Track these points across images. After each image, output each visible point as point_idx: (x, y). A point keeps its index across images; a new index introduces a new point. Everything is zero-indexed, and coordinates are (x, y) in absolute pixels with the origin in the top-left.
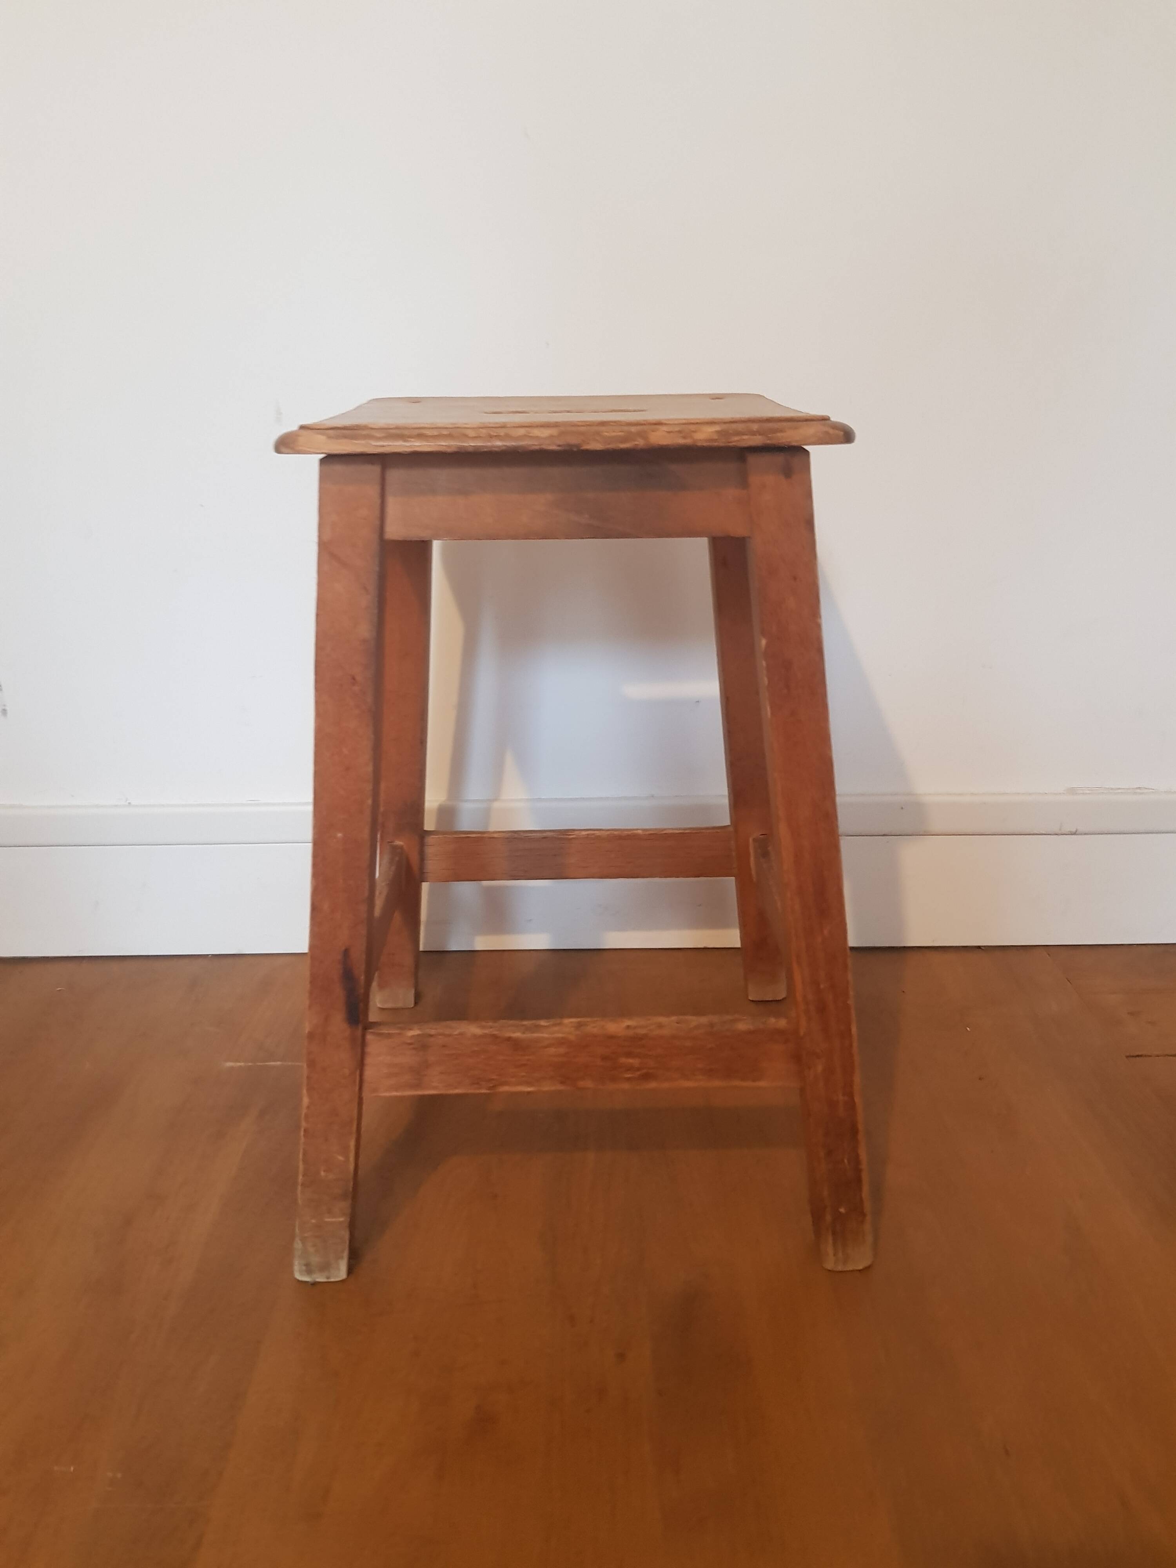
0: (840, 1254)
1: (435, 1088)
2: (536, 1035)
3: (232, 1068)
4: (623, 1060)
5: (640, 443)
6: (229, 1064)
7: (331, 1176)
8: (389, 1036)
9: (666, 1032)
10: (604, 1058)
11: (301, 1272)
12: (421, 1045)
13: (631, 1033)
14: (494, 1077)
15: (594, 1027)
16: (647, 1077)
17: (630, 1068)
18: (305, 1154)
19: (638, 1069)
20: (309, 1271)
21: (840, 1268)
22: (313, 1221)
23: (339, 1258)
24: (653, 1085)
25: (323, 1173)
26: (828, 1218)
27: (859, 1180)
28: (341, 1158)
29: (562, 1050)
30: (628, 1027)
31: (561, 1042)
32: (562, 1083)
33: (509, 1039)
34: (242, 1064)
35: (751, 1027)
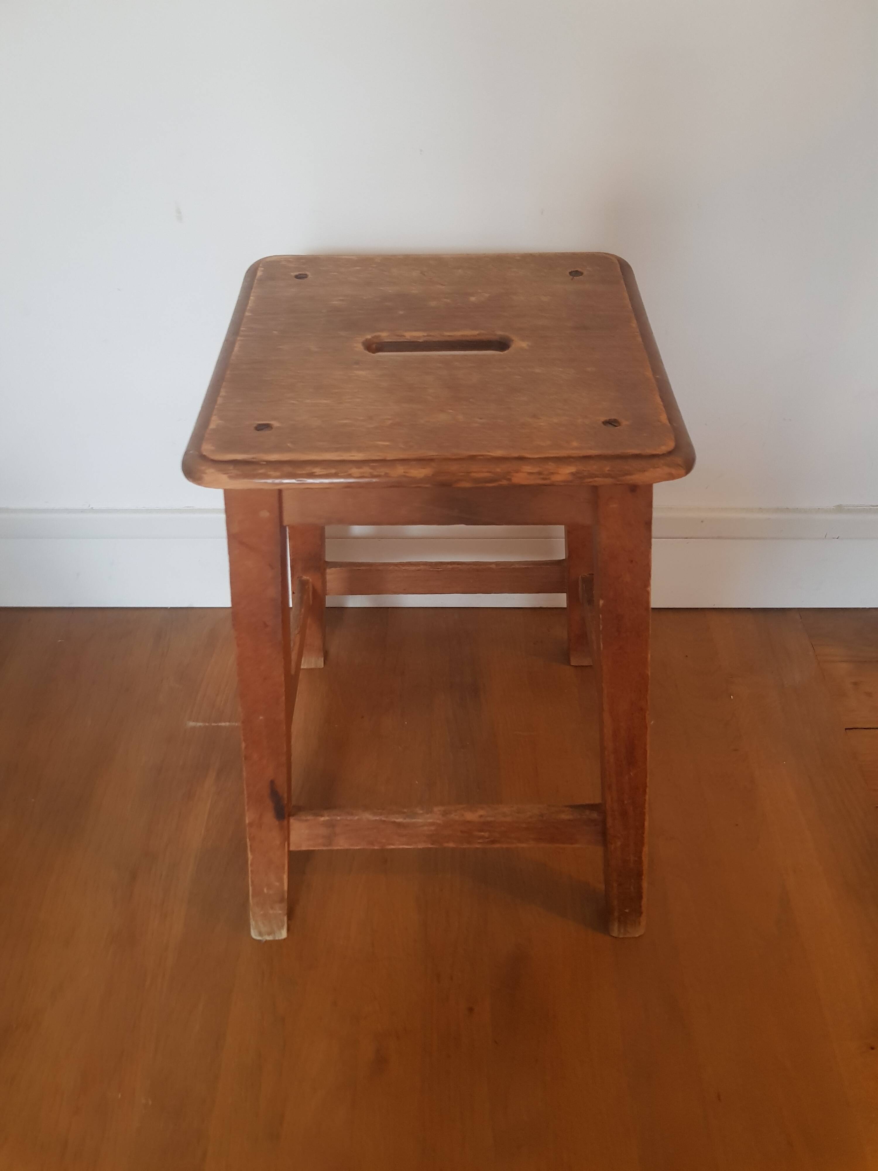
0: (622, 931)
1: (341, 846)
2: (414, 820)
3: (194, 728)
4: (477, 833)
5: (504, 482)
6: (192, 724)
7: (271, 892)
8: (307, 820)
9: (509, 819)
10: (462, 832)
11: (255, 936)
12: (331, 825)
13: (482, 820)
14: (384, 841)
15: (455, 815)
16: (493, 842)
17: (481, 837)
18: (252, 882)
19: (487, 838)
20: (261, 934)
21: (621, 937)
22: (262, 913)
23: (280, 928)
24: (497, 846)
25: (265, 890)
26: (616, 914)
27: (640, 897)
28: (277, 884)
29: (433, 828)
30: (481, 816)
31: (432, 824)
32: (432, 844)
33: (394, 822)
34: (201, 724)
35: (571, 817)
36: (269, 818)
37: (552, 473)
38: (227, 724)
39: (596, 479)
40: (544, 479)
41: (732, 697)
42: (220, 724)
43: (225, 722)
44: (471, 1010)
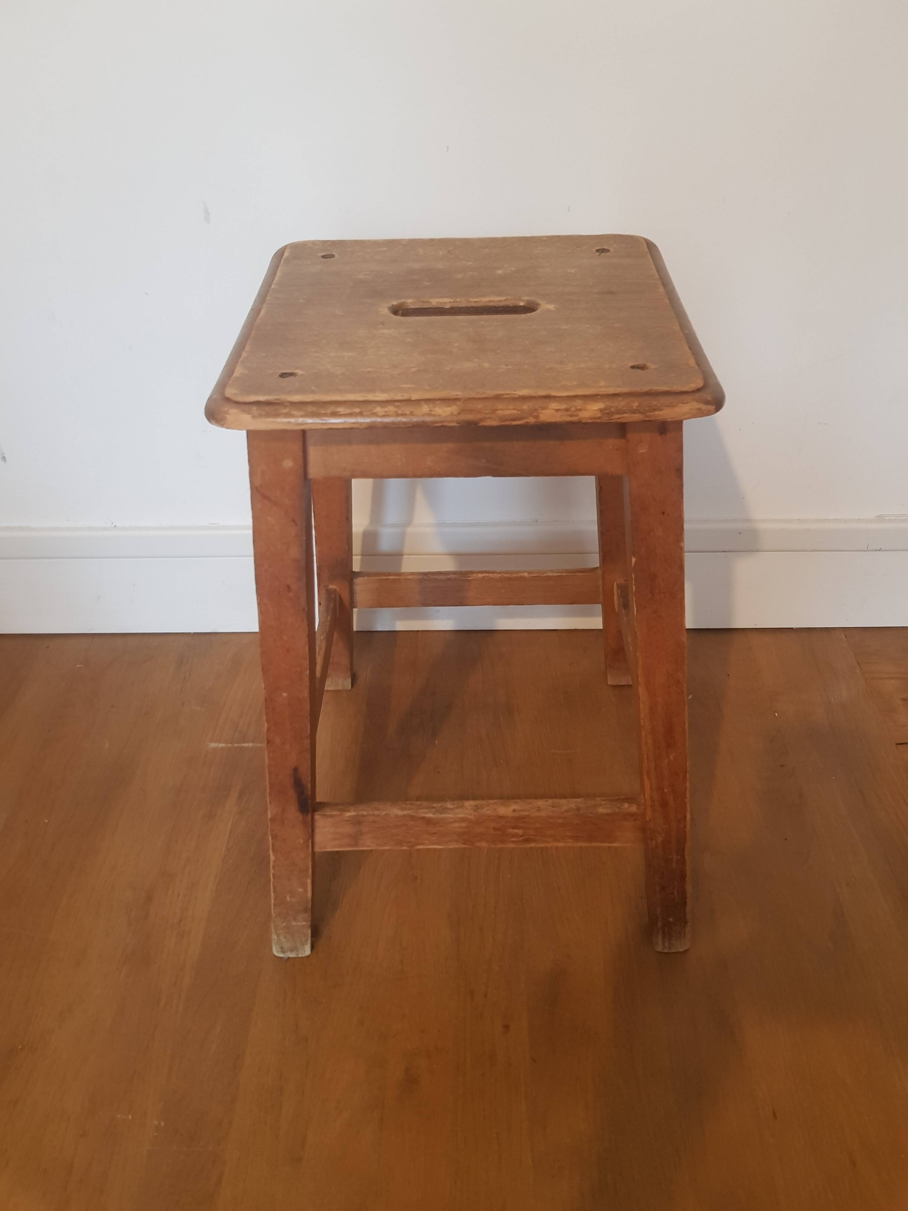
0: (667, 944)
1: (368, 846)
2: (443, 816)
3: (215, 750)
4: (510, 830)
5: (531, 420)
6: (214, 745)
7: (294, 900)
8: (332, 816)
9: (543, 814)
10: (495, 829)
11: (277, 952)
12: (357, 821)
13: (516, 814)
14: (413, 840)
15: (488, 810)
16: (527, 841)
17: (515, 835)
18: (274, 887)
19: (522, 836)
20: (283, 950)
21: (666, 951)
22: (284, 924)
23: (303, 944)
24: (533, 845)
25: (288, 899)
26: (660, 924)
27: (685, 904)
28: (301, 890)
29: (464, 825)
30: (514, 811)
31: (463, 820)
32: (464, 844)
33: (424, 818)
34: (223, 745)
35: (609, 811)
36: (293, 812)
37: (580, 410)
38: (251, 745)
39: (625, 415)
40: (571, 416)
41: (776, 714)
42: (243, 745)
43: (247, 742)
44: (506, 1027)
